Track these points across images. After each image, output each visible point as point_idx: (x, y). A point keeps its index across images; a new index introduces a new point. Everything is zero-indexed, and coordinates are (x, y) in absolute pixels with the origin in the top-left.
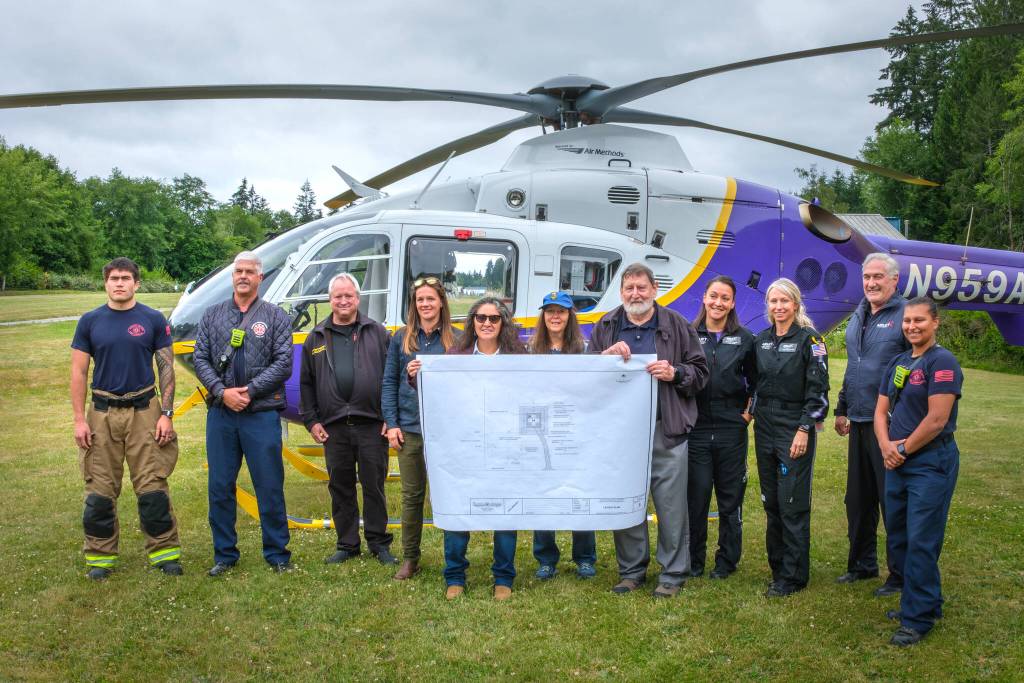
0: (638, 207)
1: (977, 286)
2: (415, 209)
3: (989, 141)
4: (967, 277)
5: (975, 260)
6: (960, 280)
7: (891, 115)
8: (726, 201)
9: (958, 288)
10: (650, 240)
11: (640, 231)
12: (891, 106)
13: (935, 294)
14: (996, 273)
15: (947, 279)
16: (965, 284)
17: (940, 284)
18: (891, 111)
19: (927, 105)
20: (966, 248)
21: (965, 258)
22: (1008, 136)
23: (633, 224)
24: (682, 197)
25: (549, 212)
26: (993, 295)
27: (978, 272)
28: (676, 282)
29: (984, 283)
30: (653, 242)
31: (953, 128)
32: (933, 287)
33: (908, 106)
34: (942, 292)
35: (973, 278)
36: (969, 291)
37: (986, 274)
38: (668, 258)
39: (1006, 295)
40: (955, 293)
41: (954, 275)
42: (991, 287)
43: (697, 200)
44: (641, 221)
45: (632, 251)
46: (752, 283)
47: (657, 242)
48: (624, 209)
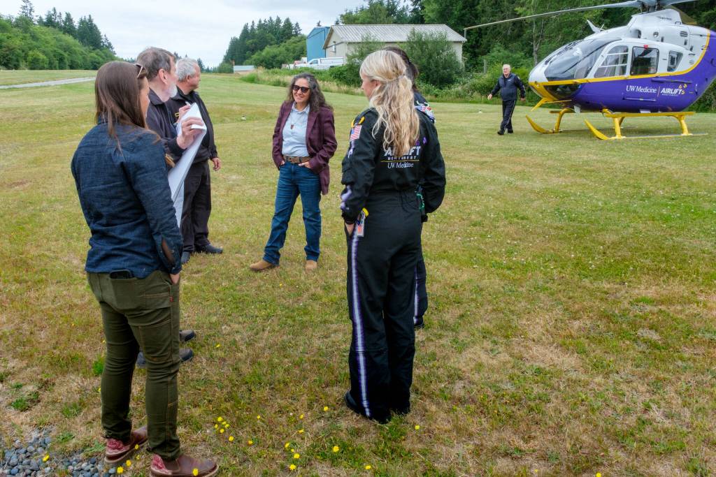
0: (687, 38)
8: (708, 36)
11: (687, 46)
23: (685, 43)
24: (698, 35)
25: (664, 40)
28: (696, 62)
38: (694, 55)
43: (701, 36)
44: (688, 42)
45: (685, 52)
46: (712, 62)
47: (691, 49)
48: (684, 39)
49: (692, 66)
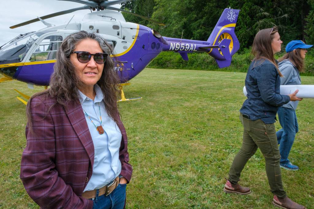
0: (119, 30)
1: (184, 47)
2: (65, 29)
3: (148, 14)
4: (182, 45)
5: (183, 42)
6: (180, 46)
7: (122, 7)
8: (137, 29)
9: (180, 48)
10: (122, 38)
11: (120, 36)
12: (122, 4)
13: (176, 49)
14: (187, 44)
15: (178, 46)
16: (181, 47)
17: (177, 47)
18: (122, 6)
19: (131, 4)
20: (181, 39)
21: (181, 41)
22: (154, 13)
23: (118, 34)
24: (128, 28)
25: (100, 31)
26: (187, 49)
27: (184, 44)
28: (128, 48)
29: (185, 47)
30: (123, 39)
31: (139, 11)
32: (175, 48)
33: (126, 5)
34: (177, 49)
35: (183, 45)
36: (182, 48)
37: (185, 45)
38: (126, 42)
39: (189, 49)
40: (179, 49)
41: (179, 45)
42: (186, 48)
43: (131, 29)
44: (120, 33)
45: (119, 40)
46: (143, 47)
47: (124, 38)
48: (116, 31)
49: (126, 50)
